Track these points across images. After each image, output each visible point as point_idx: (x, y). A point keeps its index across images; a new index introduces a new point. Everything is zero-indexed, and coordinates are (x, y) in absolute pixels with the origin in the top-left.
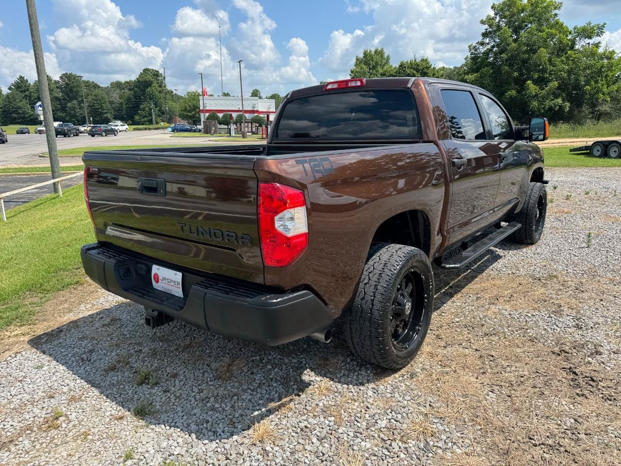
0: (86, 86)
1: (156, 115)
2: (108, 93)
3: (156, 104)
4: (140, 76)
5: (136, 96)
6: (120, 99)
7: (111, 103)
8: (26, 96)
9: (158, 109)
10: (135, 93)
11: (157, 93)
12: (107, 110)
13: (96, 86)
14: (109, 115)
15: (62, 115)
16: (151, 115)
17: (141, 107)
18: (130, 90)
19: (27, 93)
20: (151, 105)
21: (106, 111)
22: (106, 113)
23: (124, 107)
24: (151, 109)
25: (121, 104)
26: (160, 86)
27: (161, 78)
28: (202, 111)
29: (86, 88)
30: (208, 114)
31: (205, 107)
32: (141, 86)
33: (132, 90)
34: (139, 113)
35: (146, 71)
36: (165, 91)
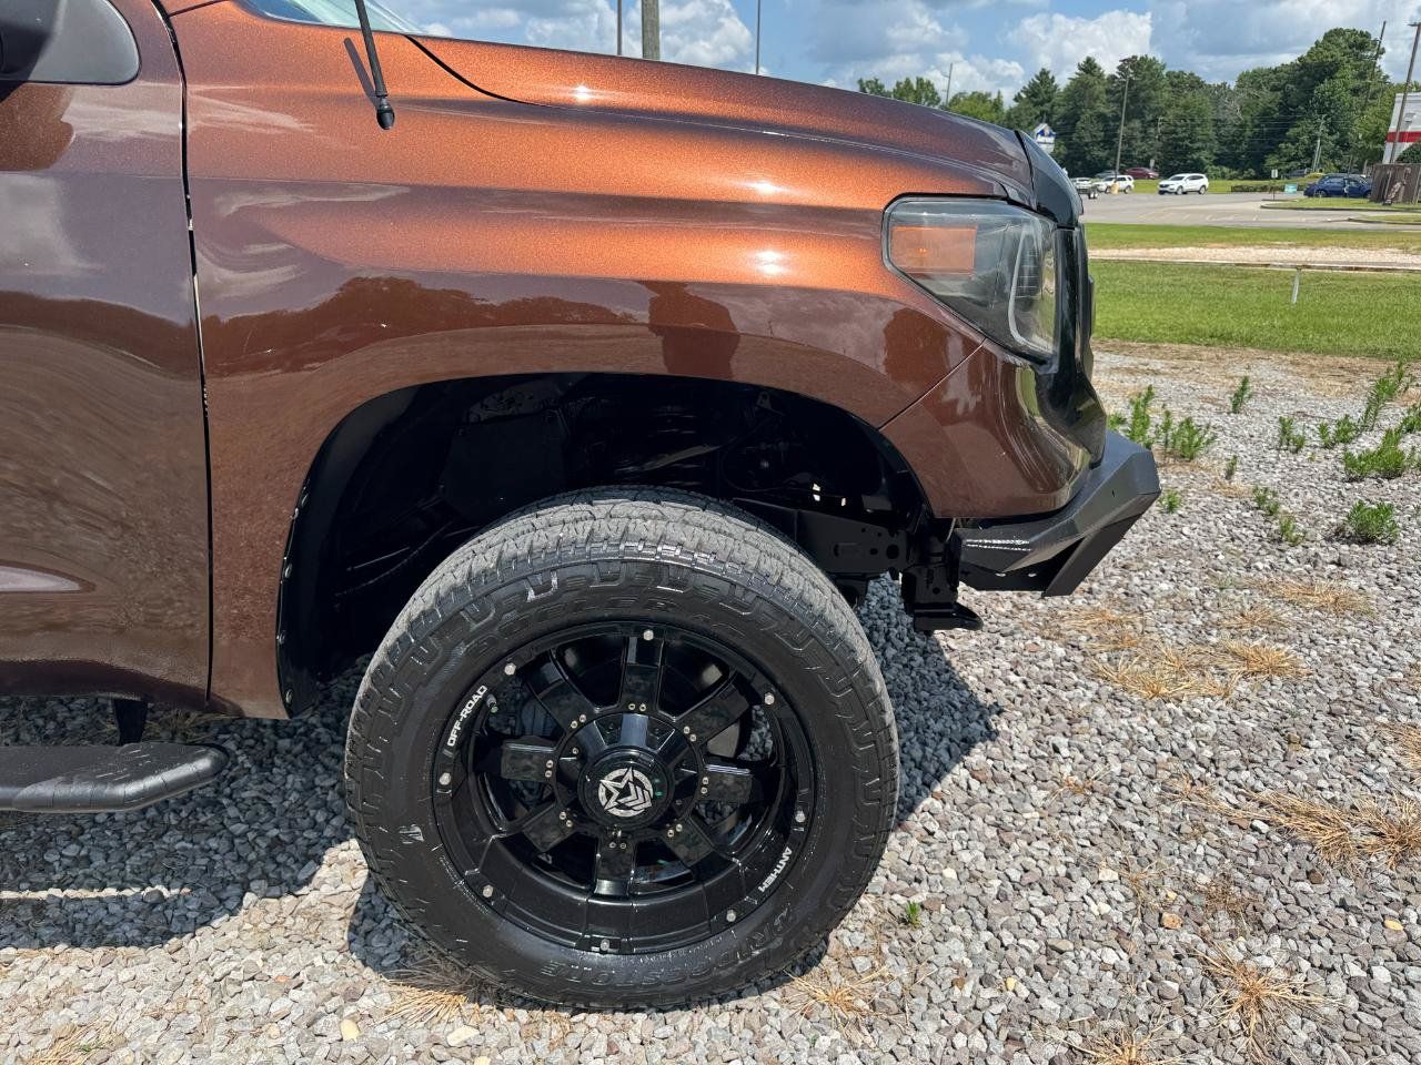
0: (1171, 84)
1: (1325, 152)
2: (1216, 101)
3: (1332, 127)
4: (1309, 54)
5: (1285, 107)
6: (1243, 113)
7: (1218, 123)
8: (1042, 113)
9: (1335, 137)
10: (1286, 95)
11: (1347, 97)
12: (1204, 141)
13: (1196, 84)
14: (1204, 156)
15: (1101, 154)
16: (1310, 153)
17: (1291, 132)
18: (1275, 89)
19: (1047, 107)
20: (1317, 128)
21: (1199, 145)
22: (1199, 149)
23: (1248, 133)
24: (1316, 138)
25: (1241, 126)
26: (1362, 76)
27: (1369, 54)
28: (1391, 137)
29: (1170, 89)
30: (1407, 145)
31: (1403, 123)
32: (1305, 78)
33: (1279, 90)
34: (1280, 149)
35: (1333, 35)
36: (1372, 89)
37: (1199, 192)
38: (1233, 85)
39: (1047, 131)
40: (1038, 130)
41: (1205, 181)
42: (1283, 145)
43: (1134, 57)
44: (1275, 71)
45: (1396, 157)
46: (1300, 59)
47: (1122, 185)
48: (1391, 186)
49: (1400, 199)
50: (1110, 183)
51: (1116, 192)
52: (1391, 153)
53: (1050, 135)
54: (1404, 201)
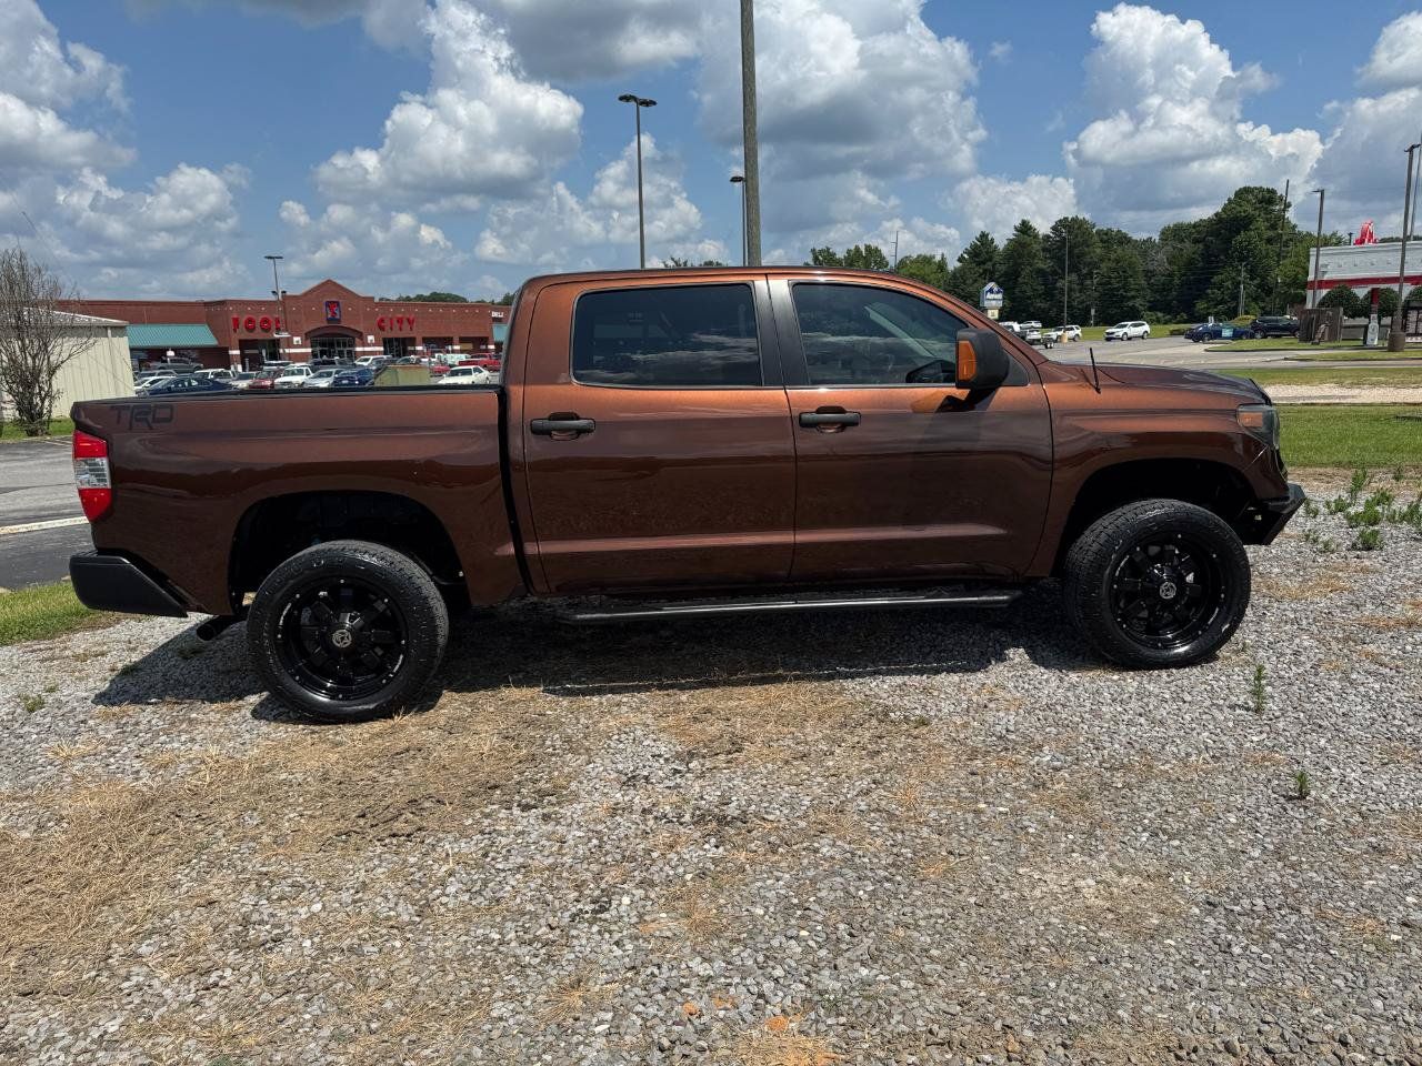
0: (1102, 241)
1: (1248, 296)
2: (1144, 254)
3: (1252, 273)
4: (1224, 210)
5: (1208, 256)
6: (1170, 264)
7: (1149, 274)
8: (985, 271)
9: (1256, 282)
10: (1207, 247)
11: (1263, 246)
12: (1138, 290)
13: (1124, 239)
14: (1138, 303)
15: (1043, 305)
16: (1235, 297)
17: (1216, 279)
18: (1196, 241)
19: (989, 266)
20: (1239, 274)
21: (1133, 293)
22: (1134, 297)
23: (1177, 281)
24: (1239, 283)
25: (1169, 275)
26: (1273, 227)
27: (1277, 207)
28: (1311, 285)
29: (1100, 245)
30: (1324, 292)
31: (1320, 274)
32: (1223, 231)
33: (1199, 242)
34: (1208, 294)
35: (1243, 193)
36: (1284, 238)
37: (1142, 337)
38: (1156, 237)
39: (996, 289)
40: (987, 288)
41: (1146, 327)
42: (1209, 291)
43: (1066, 219)
44: (1195, 226)
45: (1317, 303)
46: (1216, 215)
47: (1071, 334)
48: (1317, 327)
49: (1326, 339)
50: (1060, 333)
51: (1066, 341)
52: (1312, 299)
53: (998, 292)
54: (1330, 340)
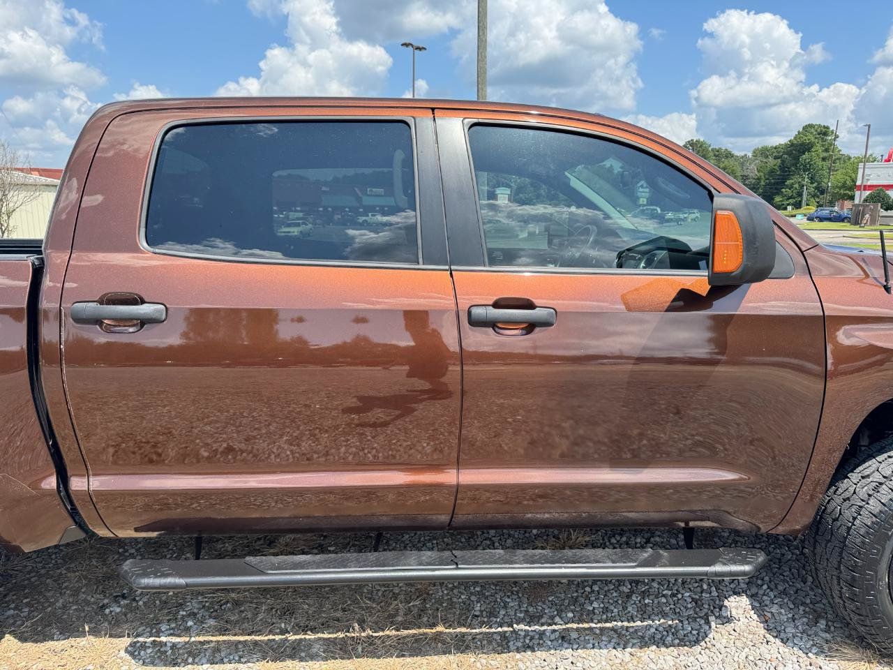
0: (715, 155)
1: (809, 194)
2: (742, 164)
3: (812, 179)
4: (795, 138)
5: (783, 168)
6: (758, 172)
7: (744, 178)
9: (814, 185)
10: (783, 162)
11: (820, 163)
13: (729, 155)
16: (800, 195)
17: (788, 182)
18: (776, 158)
20: (803, 180)
23: (763, 183)
24: (803, 186)
25: (758, 179)
26: (827, 150)
27: (830, 138)
28: (859, 188)
29: (714, 158)
30: (868, 193)
31: (865, 180)
32: (794, 152)
33: (779, 158)
34: (782, 192)
35: (807, 128)
36: (834, 158)
38: (750, 155)
39: (645, 185)
40: (639, 185)
42: (783, 190)
43: (692, 140)
44: (776, 148)
45: (862, 199)
46: (790, 141)
47: (693, 216)
48: (863, 217)
49: (869, 224)
50: (686, 216)
51: (690, 220)
52: (860, 196)
53: (646, 187)
